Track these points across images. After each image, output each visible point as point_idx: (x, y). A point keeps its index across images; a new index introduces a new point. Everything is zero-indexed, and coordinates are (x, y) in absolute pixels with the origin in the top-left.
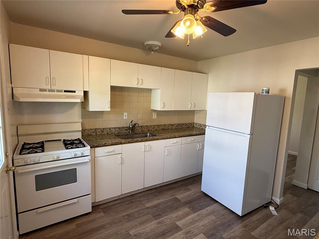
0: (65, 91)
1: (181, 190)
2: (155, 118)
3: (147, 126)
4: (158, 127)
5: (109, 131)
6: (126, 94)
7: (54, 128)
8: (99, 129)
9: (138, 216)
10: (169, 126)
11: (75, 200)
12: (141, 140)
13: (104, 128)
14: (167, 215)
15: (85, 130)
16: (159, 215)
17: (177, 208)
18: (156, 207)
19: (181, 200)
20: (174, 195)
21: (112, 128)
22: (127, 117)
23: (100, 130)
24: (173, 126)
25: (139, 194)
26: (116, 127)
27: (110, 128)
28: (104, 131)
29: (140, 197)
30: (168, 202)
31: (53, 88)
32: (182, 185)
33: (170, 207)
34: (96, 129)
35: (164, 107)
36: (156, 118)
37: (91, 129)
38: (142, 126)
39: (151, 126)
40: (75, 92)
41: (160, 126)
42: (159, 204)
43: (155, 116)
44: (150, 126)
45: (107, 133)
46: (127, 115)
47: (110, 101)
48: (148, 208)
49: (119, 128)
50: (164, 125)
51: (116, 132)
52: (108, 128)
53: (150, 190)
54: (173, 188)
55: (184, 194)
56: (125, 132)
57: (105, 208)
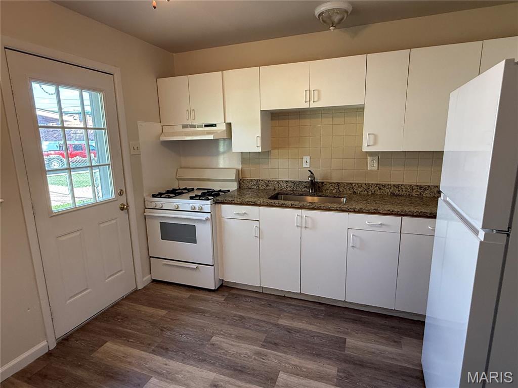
0: (206, 126)
1: (376, 334)
2: (373, 169)
3: (351, 184)
4: (380, 189)
5: (277, 186)
6: (307, 122)
7: (207, 174)
8: (262, 180)
9: (250, 326)
10: (413, 189)
11: (195, 266)
12: (292, 205)
13: (269, 181)
14: (285, 352)
15: (244, 180)
16: (275, 344)
17: (318, 355)
18: (289, 332)
19: (346, 349)
20: (347, 334)
21: (281, 181)
22: (308, 164)
23: (263, 182)
24: (425, 189)
25: (295, 301)
26: (287, 180)
27: (279, 181)
28: (269, 185)
29: (290, 305)
30: (318, 336)
31: (194, 123)
32: (393, 327)
33: (310, 345)
34: (258, 181)
35: (375, 143)
36: (376, 168)
37: (251, 180)
38: (338, 184)
39: (360, 185)
40: (215, 126)
41: (384, 186)
42: (299, 331)
43: (372, 165)
44: (357, 184)
45: (274, 189)
46: (308, 161)
47: (260, 135)
48: (277, 325)
49: (294, 183)
50: (398, 186)
51: (289, 189)
52: (276, 181)
53: (320, 304)
54: (364, 323)
55: (369, 345)
56: (303, 190)
57: (233, 294)
